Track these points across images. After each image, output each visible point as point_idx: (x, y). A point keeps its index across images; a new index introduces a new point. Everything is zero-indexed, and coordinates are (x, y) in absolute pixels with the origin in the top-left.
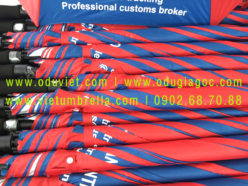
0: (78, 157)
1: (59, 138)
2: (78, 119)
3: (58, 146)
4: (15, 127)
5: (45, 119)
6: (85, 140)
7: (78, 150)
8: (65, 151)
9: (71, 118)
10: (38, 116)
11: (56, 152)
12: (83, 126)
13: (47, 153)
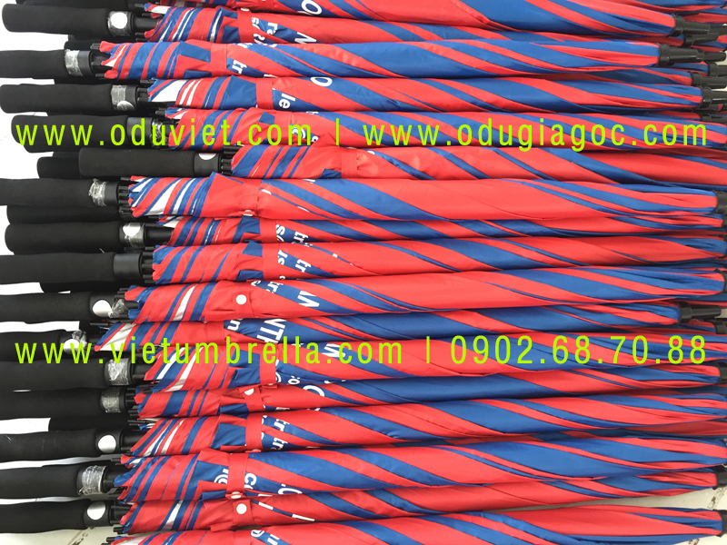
0: (253, 296)
1: (222, 264)
2: (252, 229)
3: (220, 275)
4: (141, 237)
5: (193, 227)
6: (265, 268)
7: (253, 284)
8: (232, 283)
9: (240, 226)
10: (180, 221)
11: (217, 285)
12: (259, 242)
13: (202, 287)
